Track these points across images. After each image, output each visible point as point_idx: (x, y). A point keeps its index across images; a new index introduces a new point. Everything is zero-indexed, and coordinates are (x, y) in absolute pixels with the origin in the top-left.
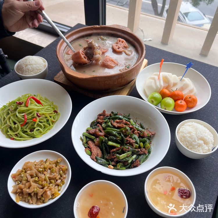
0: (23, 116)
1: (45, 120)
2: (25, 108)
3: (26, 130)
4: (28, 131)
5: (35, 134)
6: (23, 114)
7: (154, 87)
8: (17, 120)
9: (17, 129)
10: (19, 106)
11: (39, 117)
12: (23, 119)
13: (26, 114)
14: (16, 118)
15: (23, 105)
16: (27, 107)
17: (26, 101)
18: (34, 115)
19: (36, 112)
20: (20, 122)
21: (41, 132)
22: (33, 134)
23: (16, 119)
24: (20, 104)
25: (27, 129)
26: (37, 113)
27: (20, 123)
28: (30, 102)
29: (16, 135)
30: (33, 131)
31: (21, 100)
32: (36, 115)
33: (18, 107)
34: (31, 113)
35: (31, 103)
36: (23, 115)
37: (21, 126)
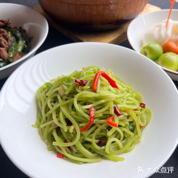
0: (86, 111)
1: (127, 122)
2: (92, 95)
3: (89, 140)
4: (94, 142)
5: (107, 151)
6: (88, 107)
7: (156, 36)
8: (76, 117)
9: (72, 135)
10: (80, 87)
11: (118, 115)
12: (86, 116)
13: (94, 107)
14: (73, 113)
15: (87, 87)
16: (95, 91)
17: (92, 79)
18: (108, 110)
19: (112, 105)
20: (79, 122)
21: (118, 148)
22: (104, 150)
23: (71, 115)
24: (82, 84)
25: (91, 138)
26: (115, 107)
27: (79, 125)
28: (99, 81)
29: (69, 148)
30: (105, 144)
31: (83, 76)
32: (112, 112)
33: (78, 90)
34: (102, 106)
35: (102, 85)
36: (88, 109)
37: (81, 131)
